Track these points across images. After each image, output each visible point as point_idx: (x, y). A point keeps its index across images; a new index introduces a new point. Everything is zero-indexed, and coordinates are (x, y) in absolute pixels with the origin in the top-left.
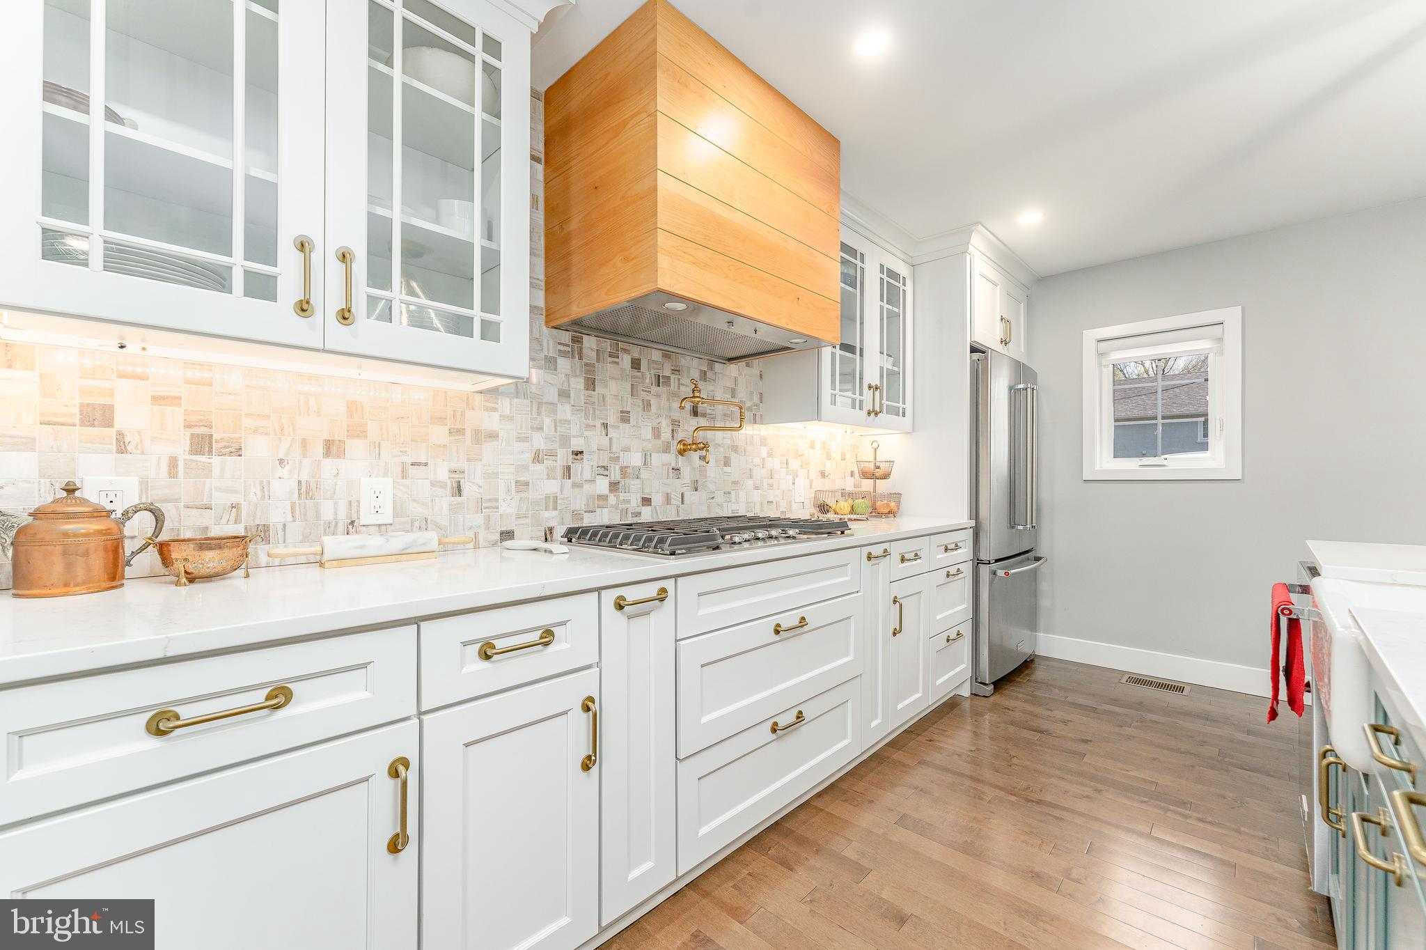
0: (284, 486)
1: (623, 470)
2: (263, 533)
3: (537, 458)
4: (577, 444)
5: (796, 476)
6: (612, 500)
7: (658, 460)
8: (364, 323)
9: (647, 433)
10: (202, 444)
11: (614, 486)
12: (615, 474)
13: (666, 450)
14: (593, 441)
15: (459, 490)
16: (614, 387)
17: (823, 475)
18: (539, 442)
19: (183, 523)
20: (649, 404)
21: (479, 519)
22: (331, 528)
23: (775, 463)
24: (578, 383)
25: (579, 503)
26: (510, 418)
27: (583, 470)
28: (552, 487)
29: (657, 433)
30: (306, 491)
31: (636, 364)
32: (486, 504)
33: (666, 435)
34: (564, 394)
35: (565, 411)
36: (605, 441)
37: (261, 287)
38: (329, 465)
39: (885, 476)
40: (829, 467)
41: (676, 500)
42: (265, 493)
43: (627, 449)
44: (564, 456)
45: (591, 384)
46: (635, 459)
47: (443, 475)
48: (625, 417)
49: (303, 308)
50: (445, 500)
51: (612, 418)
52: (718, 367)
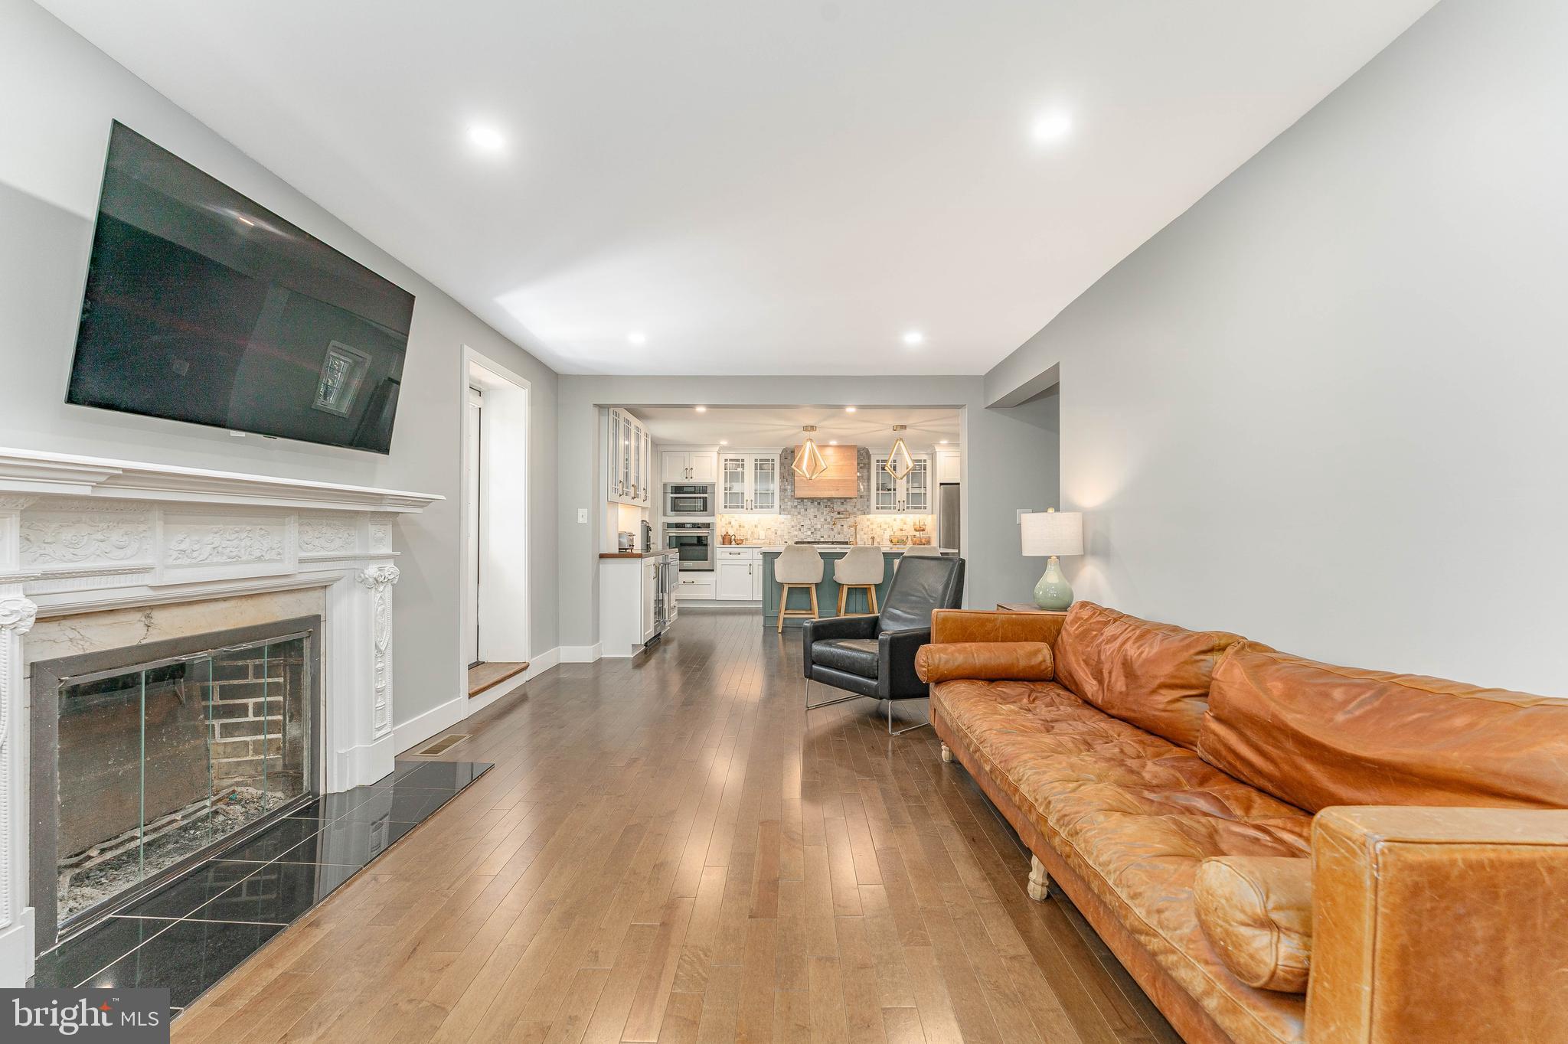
0: (749, 532)
1: (815, 529)
2: (747, 539)
3: (793, 527)
5: (885, 530)
7: (825, 526)
8: (754, 509)
9: (822, 520)
10: (741, 527)
13: (829, 523)
14: (807, 522)
15: (776, 534)
16: (812, 510)
17: (902, 530)
18: (793, 523)
19: (738, 537)
22: (755, 539)
23: (874, 526)
24: (802, 510)
25: (803, 537)
26: (788, 519)
27: (805, 529)
28: (796, 533)
29: (826, 520)
30: (753, 533)
31: (819, 504)
32: (782, 536)
33: (829, 520)
34: (799, 513)
35: (799, 517)
37: (742, 507)
38: (756, 529)
39: (923, 530)
40: (905, 527)
41: (832, 537)
42: (747, 533)
43: (816, 524)
44: (799, 526)
45: (806, 510)
46: (819, 526)
47: (773, 531)
48: (816, 517)
49: (746, 509)
50: (774, 536)
51: (812, 517)
52: (848, 500)
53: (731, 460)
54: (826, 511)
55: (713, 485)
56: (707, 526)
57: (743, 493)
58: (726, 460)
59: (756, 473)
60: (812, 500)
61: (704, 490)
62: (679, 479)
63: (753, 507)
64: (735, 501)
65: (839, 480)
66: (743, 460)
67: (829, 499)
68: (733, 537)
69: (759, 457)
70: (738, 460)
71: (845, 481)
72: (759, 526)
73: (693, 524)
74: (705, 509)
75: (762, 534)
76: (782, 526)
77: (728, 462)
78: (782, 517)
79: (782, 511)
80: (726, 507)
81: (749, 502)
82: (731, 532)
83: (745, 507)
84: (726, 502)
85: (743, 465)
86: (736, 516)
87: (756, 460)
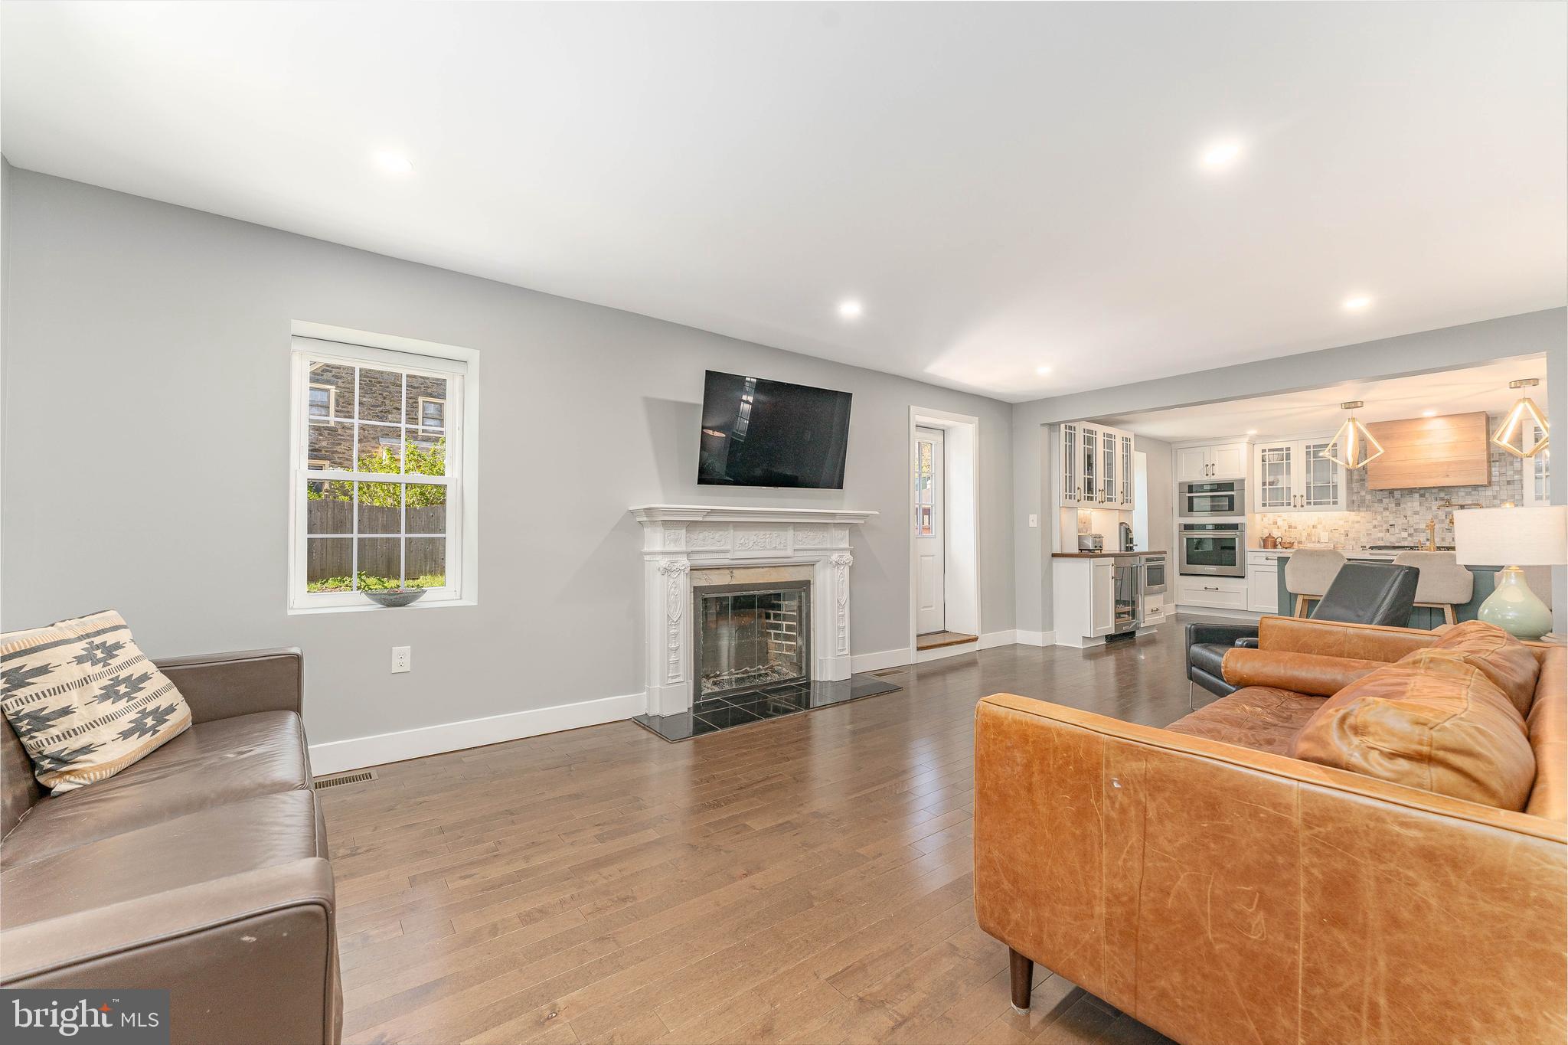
0: (1305, 534)
1: (1416, 530)
2: (1299, 543)
3: (1375, 527)
4: (1391, 523)
6: (1409, 539)
8: (1305, 506)
9: (1429, 517)
10: (1290, 527)
11: (1410, 535)
12: (1411, 531)
13: (1442, 522)
14: (1402, 520)
15: (1347, 535)
18: (1375, 523)
19: (1286, 540)
20: (1431, 508)
21: (1354, 542)
22: (1313, 542)
24: (1392, 505)
26: (1365, 517)
27: (1395, 530)
28: (1381, 535)
29: (1435, 517)
30: (1309, 535)
31: (1422, 495)
32: (1356, 539)
33: (1441, 517)
34: (1386, 509)
35: (1386, 513)
36: (1405, 521)
37: (1289, 504)
38: (1313, 530)
42: (1301, 534)
43: (1418, 523)
44: (1385, 527)
45: (1397, 504)
46: (1422, 526)
47: (1342, 532)
48: (1416, 513)
49: (1295, 506)
50: (1343, 538)
51: (1409, 513)
53: (1270, 450)
54: (1435, 505)
55: (1242, 481)
56: (1235, 527)
57: (1289, 489)
58: (1264, 451)
59: (1308, 463)
60: (1411, 491)
61: (1230, 486)
62: (1197, 477)
63: (1304, 504)
64: (1275, 495)
65: (1449, 464)
66: (1288, 449)
67: (1442, 489)
68: (1279, 540)
69: (1311, 443)
70: (1282, 449)
71: (1462, 462)
72: (1319, 526)
73: (1215, 525)
74: (1231, 508)
75: (1324, 537)
76: (1356, 525)
77: (1267, 453)
78: (1353, 516)
79: (1351, 505)
80: (1264, 505)
81: (1298, 498)
82: (1276, 534)
83: (1292, 504)
84: (1264, 499)
85: (1288, 457)
86: (1285, 515)
87: (1308, 447)
